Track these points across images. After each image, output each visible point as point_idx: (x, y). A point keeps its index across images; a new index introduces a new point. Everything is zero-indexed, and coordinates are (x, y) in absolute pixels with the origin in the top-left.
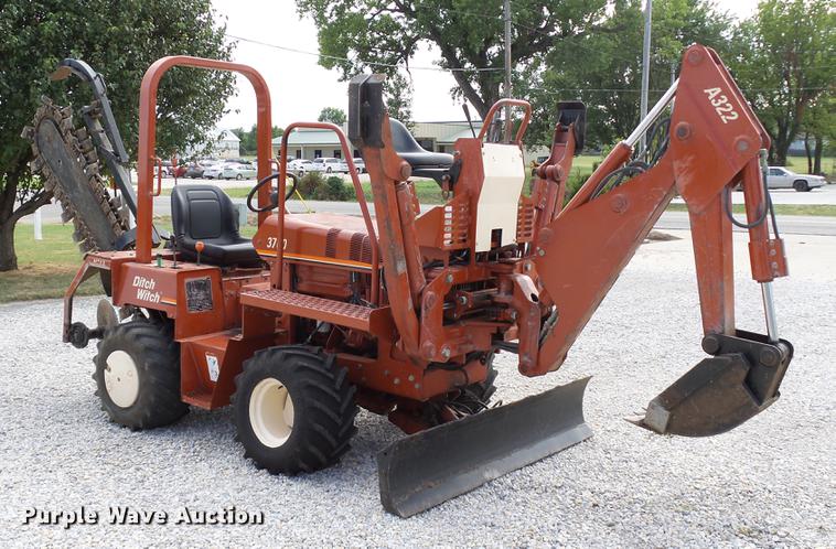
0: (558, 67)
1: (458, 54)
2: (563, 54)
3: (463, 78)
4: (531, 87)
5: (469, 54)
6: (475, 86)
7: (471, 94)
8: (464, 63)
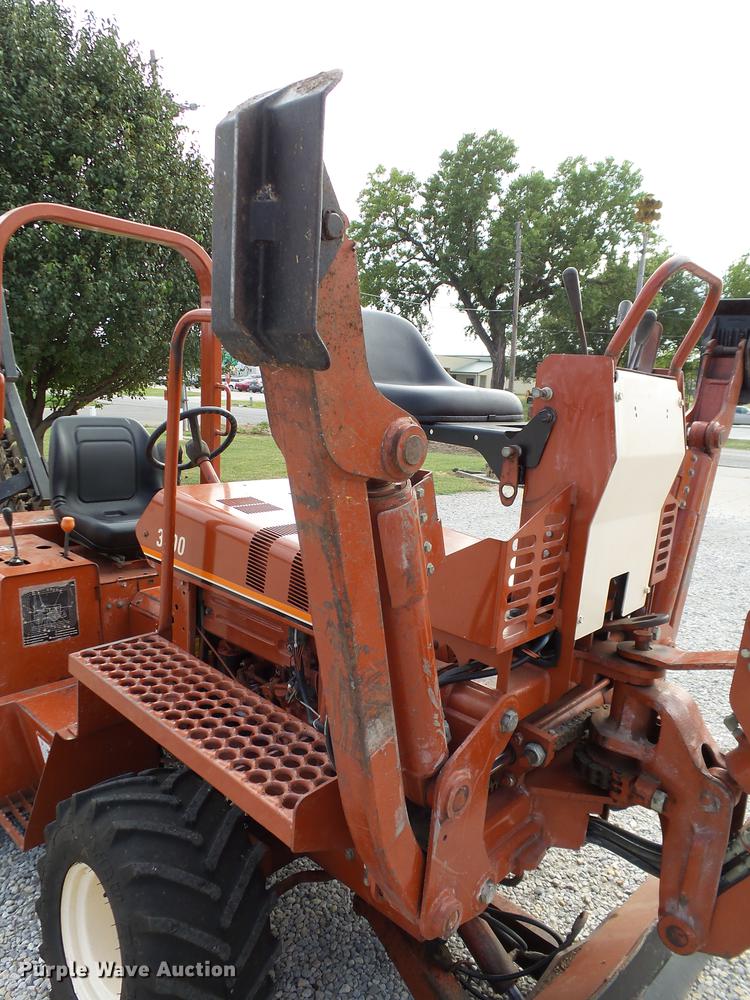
0: (553, 313)
1: (473, 299)
2: (561, 302)
3: (476, 319)
4: (530, 330)
5: (481, 299)
6: (486, 326)
7: (481, 332)
8: (477, 306)
